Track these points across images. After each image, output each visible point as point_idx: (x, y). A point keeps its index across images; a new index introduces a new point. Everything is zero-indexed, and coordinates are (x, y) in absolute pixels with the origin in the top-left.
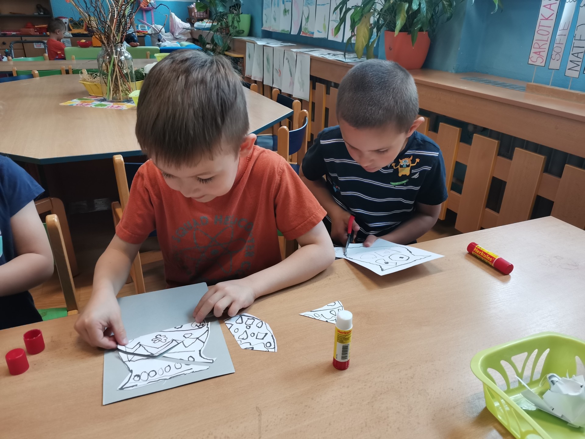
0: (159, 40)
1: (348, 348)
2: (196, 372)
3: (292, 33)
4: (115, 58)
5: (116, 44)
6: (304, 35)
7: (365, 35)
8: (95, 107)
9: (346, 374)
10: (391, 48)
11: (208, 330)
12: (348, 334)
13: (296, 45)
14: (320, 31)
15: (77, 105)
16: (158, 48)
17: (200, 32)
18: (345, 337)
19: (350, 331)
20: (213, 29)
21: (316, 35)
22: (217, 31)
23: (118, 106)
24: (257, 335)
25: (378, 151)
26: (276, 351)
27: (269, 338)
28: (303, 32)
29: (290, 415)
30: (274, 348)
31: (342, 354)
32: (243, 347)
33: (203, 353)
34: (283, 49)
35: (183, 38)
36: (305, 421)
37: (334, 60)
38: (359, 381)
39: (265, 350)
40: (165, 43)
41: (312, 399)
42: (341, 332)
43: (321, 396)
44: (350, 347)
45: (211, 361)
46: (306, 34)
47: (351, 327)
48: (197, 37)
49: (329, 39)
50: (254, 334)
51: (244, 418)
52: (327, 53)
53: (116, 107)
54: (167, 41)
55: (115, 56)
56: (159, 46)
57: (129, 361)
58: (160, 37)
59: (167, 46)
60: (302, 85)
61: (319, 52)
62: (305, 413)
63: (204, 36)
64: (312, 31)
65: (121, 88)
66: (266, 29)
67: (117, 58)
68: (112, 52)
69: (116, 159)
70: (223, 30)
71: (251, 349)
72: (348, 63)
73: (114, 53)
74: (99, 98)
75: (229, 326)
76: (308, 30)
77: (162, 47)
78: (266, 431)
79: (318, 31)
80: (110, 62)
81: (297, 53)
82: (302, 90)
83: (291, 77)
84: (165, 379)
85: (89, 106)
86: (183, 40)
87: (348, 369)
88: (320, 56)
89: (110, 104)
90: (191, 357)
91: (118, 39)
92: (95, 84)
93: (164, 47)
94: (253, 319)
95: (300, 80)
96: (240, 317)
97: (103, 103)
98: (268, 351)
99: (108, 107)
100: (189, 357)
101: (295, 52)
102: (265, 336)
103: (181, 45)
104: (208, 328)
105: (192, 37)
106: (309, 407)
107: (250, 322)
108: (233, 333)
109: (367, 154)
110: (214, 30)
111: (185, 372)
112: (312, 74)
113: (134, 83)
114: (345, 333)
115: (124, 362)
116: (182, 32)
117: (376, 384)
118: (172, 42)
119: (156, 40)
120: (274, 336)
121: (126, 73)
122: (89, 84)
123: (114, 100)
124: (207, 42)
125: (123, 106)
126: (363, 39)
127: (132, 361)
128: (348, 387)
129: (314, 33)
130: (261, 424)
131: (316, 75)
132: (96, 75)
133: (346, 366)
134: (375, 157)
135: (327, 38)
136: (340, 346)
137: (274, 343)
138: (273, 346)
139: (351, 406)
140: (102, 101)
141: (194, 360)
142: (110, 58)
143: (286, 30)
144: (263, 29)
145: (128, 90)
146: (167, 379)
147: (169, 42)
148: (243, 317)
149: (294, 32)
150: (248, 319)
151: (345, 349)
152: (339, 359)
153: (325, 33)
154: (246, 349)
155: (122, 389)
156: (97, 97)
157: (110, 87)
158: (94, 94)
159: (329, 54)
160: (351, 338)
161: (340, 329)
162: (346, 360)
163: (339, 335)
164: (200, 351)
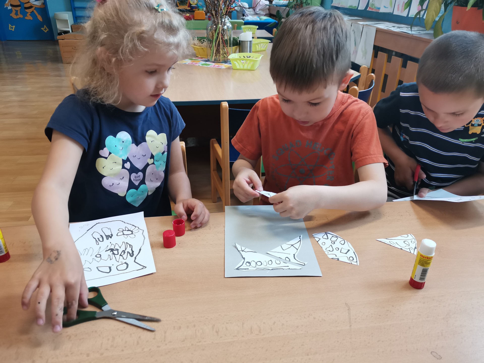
0: (243, 15)
1: (427, 272)
2: (291, 269)
3: (359, 9)
4: (220, 27)
5: (222, 16)
6: (370, 10)
7: (436, 9)
8: (202, 66)
9: (420, 293)
10: (458, 22)
11: (300, 241)
12: (430, 259)
13: (362, 19)
14: (387, 7)
15: (189, 63)
16: (242, 21)
17: (278, 8)
18: (427, 262)
19: (432, 257)
20: (289, 5)
21: (382, 10)
22: (292, 7)
23: (219, 66)
24: (341, 250)
25: (454, 114)
26: (358, 264)
27: (351, 254)
28: (370, 7)
29: (375, 314)
30: (357, 262)
31: (421, 275)
32: (330, 257)
33: (297, 257)
34: (350, 22)
35: (262, 13)
36: (387, 321)
37: (399, 32)
38: (433, 300)
39: (349, 262)
40: (248, 17)
41: (393, 306)
42: (424, 257)
43: (400, 305)
44: (429, 272)
45: (304, 264)
46: (373, 9)
47: (433, 255)
48: (274, 13)
49: (394, 13)
50: (338, 249)
51: (336, 309)
52: (391, 26)
53: (217, 67)
54: (249, 16)
55: (220, 26)
56: (243, 19)
57: (243, 251)
58: (244, 13)
59: (250, 20)
60: (365, 53)
61: (384, 25)
62: (387, 315)
63: (281, 11)
64: (379, 7)
65: (221, 52)
66: (335, 5)
67: (221, 27)
68: (218, 23)
69: (223, 105)
70: (297, 6)
71: (337, 259)
72: (413, 35)
73: (220, 23)
74: (204, 59)
75: (317, 239)
76: (375, 6)
77: (245, 21)
78: (355, 322)
79: (385, 7)
80: (215, 31)
81: (363, 25)
82: (364, 58)
83: (355, 46)
84: (269, 269)
85: (198, 65)
86: (262, 15)
87: (423, 290)
88: (386, 28)
89: (212, 64)
90: (287, 257)
91: (223, 12)
92: (202, 48)
93: (248, 21)
94: (336, 237)
95: (364, 49)
96: (325, 234)
97: (207, 63)
98: (352, 264)
99: (211, 66)
100: (286, 258)
101: (361, 25)
102: (348, 252)
103: (260, 19)
104: (301, 239)
105: (269, 12)
106: (390, 312)
107: (334, 239)
108: (321, 245)
109: (442, 116)
110: (290, 7)
111: (284, 268)
112: (375, 44)
113: (231, 48)
114: (427, 258)
115: (239, 251)
116: (262, 8)
117: (449, 305)
118: (253, 16)
119: (241, 15)
120: (355, 253)
121: (226, 40)
122: (197, 48)
123: (216, 61)
124: (283, 16)
125: (222, 66)
126: (434, 13)
127: (244, 251)
128: (424, 303)
129: (380, 8)
130: (350, 316)
131: (379, 44)
132: (204, 40)
133: (422, 286)
134: (450, 119)
135: (392, 12)
136: (420, 269)
137: (357, 258)
138: (355, 260)
139: (427, 317)
140: (206, 62)
141: (290, 261)
142: (217, 27)
143: (354, 6)
144: (332, 5)
145: (226, 53)
146: (270, 270)
147: (251, 17)
148: (327, 234)
149: (362, 7)
150: (332, 236)
151: (424, 272)
152: (417, 279)
153: (391, 8)
154: (332, 258)
155: (237, 269)
156: (202, 58)
157: (213, 50)
158: (200, 56)
159: (394, 27)
160: (431, 264)
161: (422, 254)
162: (423, 281)
163: (421, 259)
164: (294, 255)
